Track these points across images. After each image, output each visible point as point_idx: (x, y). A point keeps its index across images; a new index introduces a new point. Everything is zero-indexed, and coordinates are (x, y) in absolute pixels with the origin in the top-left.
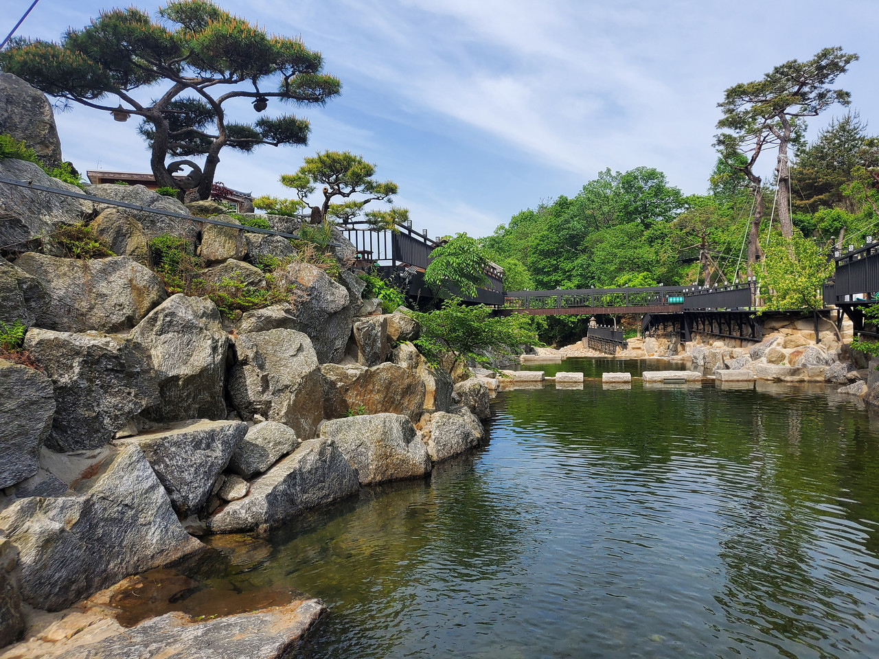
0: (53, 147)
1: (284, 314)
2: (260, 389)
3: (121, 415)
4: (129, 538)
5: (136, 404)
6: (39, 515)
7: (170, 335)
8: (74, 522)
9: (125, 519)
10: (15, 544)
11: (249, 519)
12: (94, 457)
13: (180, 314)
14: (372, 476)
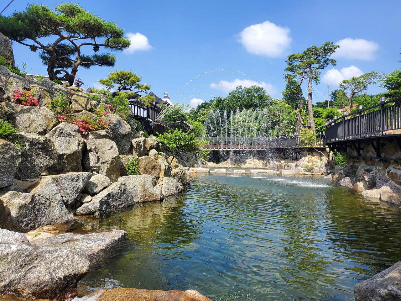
0: (12, 60)
1: (106, 133)
2: (96, 161)
3: (43, 166)
4: (48, 211)
5: (49, 162)
6: (17, 198)
7: (61, 138)
8: (29, 202)
9: (46, 204)
10: (8, 207)
11: (93, 209)
12: (32, 182)
13: (66, 130)
14: (139, 199)
